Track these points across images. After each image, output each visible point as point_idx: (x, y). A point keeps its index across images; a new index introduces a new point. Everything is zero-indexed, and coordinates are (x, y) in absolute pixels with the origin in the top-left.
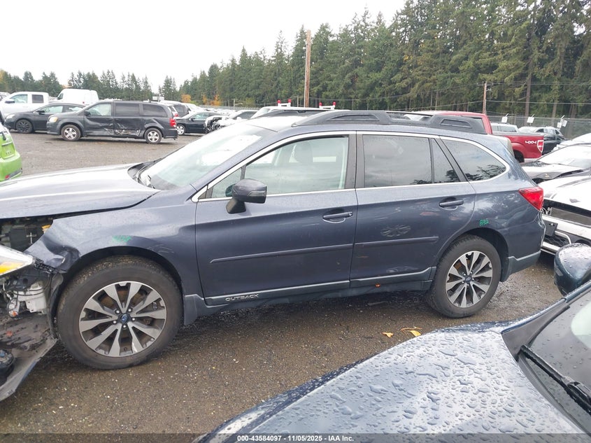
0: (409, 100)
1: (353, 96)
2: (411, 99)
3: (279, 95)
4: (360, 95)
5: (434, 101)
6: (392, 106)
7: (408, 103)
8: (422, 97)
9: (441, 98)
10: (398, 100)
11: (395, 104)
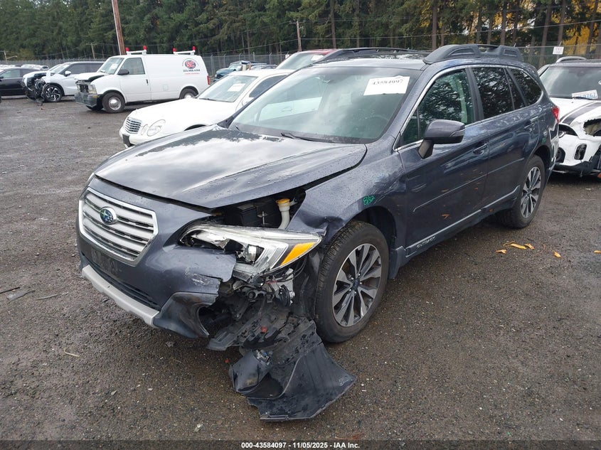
0: (220, 42)
1: (157, 41)
2: (221, 40)
3: (64, 43)
4: (165, 39)
5: (245, 42)
6: (203, 50)
7: (219, 45)
8: (233, 38)
9: (252, 39)
10: (208, 43)
11: (206, 48)
